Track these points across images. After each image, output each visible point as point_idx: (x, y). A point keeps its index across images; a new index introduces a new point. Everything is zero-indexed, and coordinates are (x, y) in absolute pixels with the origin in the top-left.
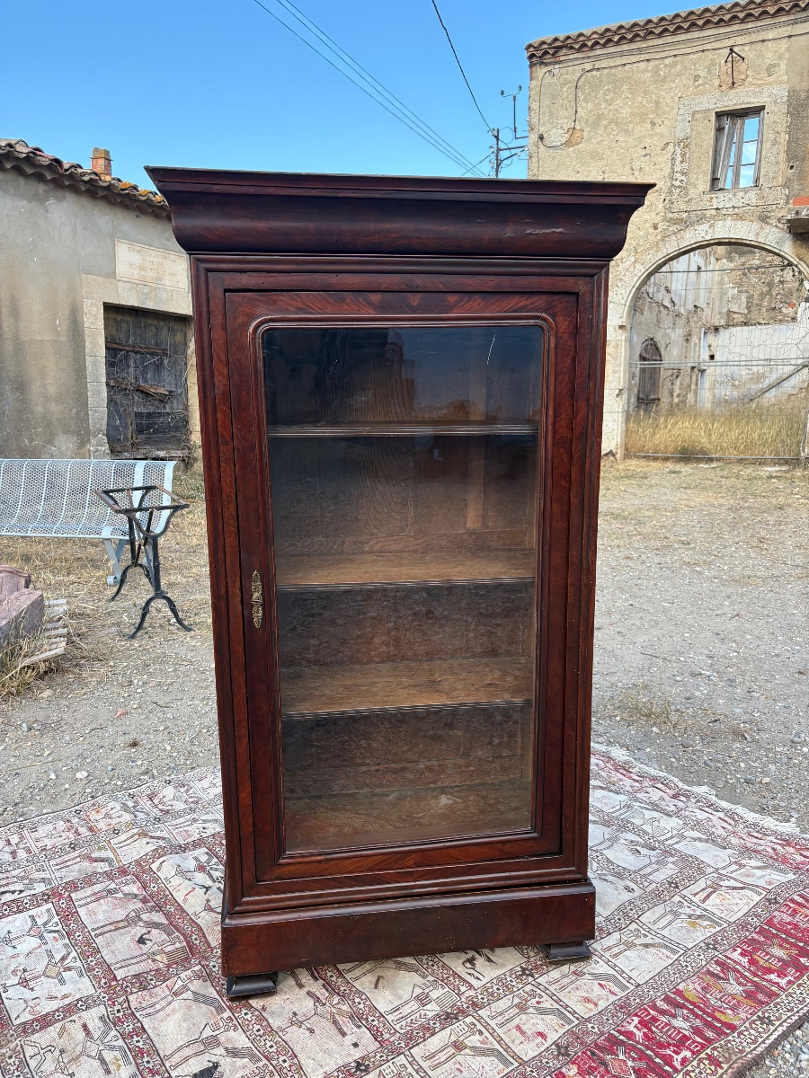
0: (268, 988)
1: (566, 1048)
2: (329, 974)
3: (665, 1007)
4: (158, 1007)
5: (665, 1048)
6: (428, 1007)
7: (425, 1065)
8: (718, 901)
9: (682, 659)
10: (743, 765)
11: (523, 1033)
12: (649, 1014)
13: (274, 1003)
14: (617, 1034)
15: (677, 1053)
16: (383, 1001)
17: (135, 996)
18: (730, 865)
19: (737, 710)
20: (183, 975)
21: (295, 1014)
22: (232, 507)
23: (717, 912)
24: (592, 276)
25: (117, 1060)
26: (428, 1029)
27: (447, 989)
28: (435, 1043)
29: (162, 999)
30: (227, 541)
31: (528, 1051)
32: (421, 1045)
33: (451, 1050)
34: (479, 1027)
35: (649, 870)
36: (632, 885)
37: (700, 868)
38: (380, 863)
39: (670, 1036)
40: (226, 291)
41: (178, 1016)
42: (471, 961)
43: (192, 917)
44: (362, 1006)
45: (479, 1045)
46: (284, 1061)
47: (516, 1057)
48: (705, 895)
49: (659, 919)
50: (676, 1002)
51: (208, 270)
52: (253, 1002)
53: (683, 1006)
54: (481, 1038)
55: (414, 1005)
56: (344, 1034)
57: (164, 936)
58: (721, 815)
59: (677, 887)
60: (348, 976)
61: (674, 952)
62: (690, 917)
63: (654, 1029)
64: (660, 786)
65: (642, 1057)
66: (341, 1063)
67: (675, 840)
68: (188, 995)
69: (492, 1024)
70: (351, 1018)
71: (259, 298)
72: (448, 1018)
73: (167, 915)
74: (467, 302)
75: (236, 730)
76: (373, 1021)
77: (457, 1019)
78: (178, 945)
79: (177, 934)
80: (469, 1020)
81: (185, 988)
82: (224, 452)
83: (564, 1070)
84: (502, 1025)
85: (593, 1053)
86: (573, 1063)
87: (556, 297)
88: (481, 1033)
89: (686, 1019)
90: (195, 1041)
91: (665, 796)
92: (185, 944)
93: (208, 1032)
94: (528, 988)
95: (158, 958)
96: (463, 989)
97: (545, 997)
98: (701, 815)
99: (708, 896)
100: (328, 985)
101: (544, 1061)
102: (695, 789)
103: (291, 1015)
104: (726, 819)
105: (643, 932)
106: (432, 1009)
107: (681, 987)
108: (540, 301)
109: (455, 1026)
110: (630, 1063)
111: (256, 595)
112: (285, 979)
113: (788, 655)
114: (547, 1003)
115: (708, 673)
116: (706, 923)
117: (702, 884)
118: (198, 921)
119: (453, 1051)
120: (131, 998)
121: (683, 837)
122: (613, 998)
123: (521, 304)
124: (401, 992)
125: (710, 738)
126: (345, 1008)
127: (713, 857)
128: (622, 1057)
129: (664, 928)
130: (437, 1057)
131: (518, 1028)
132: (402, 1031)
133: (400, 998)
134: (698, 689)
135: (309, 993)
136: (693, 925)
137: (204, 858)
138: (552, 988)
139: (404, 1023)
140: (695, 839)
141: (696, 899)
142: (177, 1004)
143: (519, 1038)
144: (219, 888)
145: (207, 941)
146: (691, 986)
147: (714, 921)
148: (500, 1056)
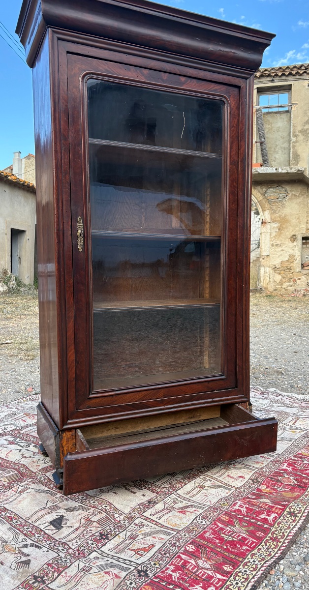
1: (256, 479)
4: (11, 499)
5: (305, 471)
6: (176, 477)
7: (187, 496)
8: (301, 423)
10: (286, 382)
11: (232, 478)
12: (290, 462)
14: (278, 471)
16: (150, 478)
18: (299, 412)
19: (274, 365)
20: (22, 484)
22: (67, 177)
23: (302, 427)
24: (247, 79)
26: (181, 483)
28: (188, 487)
29: (12, 496)
30: (64, 197)
31: (239, 483)
32: (181, 489)
34: (208, 478)
37: (287, 414)
38: (146, 396)
39: (305, 467)
40: (68, 52)
41: (28, 500)
43: (16, 462)
44: (139, 482)
45: (211, 485)
46: (106, 507)
47: (234, 487)
48: (294, 422)
50: (301, 457)
53: (304, 458)
54: (211, 482)
55: (167, 477)
56: (135, 493)
57: (0, 472)
58: (287, 397)
59: (279, 421)
61: (290, 441)
62: (291, 429)
63: (296, 466)
64: (253, 390)
65: (296, 475)
66: (139, 503)
67: (270, 407)
68: (31, 490)
69: (215, 476)
71: (86, 60)
72: (190, 478)
74: (190, 82)
75: (67, 312)
76: (148, 486)
77: (194, 478)
78: (12, 473)
80: (202, 477)
81: (27, 488)
82: (64, 145)
83: (259, 488)
84: (220, 476)
85: (272, 478)
86: (263, 484)
88: (210, 481)
90: (44, 509)
91: (256, 394)
92: (16, 472)
93: (49, 504)
95: (2, 480)
98: (277, 398)
99: (295, 422)
101: (248, 486)
104: (289, 398)
106: (178, 477)
107: (300, 452)
108: (223, 88)
109: (195, 480)
110: (292, 478)
111: (79, 232)
113: (286, 348)
114: (239, 465)
116: (299, 431)
117: (290, 418)
118: (21, 463)
119: (199, 489)
121: (272, 406)
122: (270, 460)
123: (215, 88)
126: (130, 483)
127: (290, 410)
128: (286, 476)
129: (280, 435)
130: (192, 493)
131: (229, 476)
132: (167, 487)
136: (294, 432)
137: (11, 439)
139: (165, 484)
140: (279, 406)
141: (290, 424)
142: (24, 495)
143: (231, 480)
144: (27, 450)
145: (29, 470)
146: (304, 451)
147: (303, 430)
148: (224, 487)
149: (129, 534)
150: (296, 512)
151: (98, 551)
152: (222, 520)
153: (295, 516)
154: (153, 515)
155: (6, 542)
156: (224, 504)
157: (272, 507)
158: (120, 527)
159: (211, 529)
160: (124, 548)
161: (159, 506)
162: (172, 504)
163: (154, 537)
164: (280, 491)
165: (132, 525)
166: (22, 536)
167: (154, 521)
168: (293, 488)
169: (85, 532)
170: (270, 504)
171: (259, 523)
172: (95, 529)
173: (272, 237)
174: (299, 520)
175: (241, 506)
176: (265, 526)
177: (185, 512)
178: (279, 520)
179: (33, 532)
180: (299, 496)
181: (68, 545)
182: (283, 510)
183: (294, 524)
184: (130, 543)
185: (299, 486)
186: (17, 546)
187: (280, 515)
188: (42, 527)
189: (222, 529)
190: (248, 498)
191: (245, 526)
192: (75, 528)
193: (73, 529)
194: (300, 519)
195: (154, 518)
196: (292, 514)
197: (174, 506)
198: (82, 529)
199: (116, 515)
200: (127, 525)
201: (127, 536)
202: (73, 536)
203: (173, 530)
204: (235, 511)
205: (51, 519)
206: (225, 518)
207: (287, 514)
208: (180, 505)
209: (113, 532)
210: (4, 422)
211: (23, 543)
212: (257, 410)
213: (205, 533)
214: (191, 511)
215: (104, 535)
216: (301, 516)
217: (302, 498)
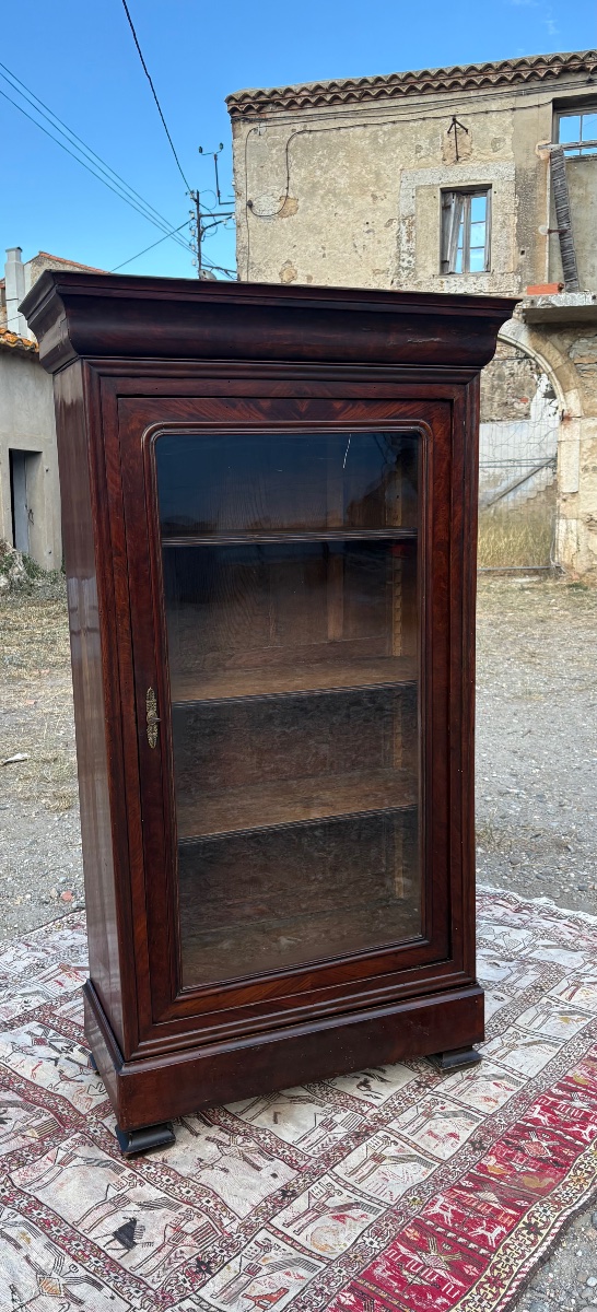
0: (167, 1139)
1: (480, 1142)
2: (222, 1119)
3: (560, 1093)
4: (46, 1180)
5: (571, 1126)
6: (335, 1130)
7: (351, 1180)
8: (583, 997)
9: (486, 779)
10: (572, 875)
11: (436, 1137)
12: (548, 1100)
13: (174, 1154)
14: (522, 1123)
15: (584, 1129)
16: (288, 1133)
17: (17, 1173)
18: (585, 964)
19: (555, 825)
20: (63, 1145)
21: (201, 1160)
22: (126, 621)
23: (585, 1006)
24: (466, 384)
25: (24, 1234)
26: (343, 1148)
27: (349, 1112)
28: (354, 1159)
29: (48, 1171)
30: (121, 657)
31: (446, 1151)
32: (342, 1163)
33: (372, 1163)
34: (393, 1138)
35: (512, 979)
36: (498, 994)
37: (559, 970)
38: (278, 988)
39: (573, 1116)
40: (119, 396)
41: (75, 1183)
42: (365, 1083)
43: (50, 1090)
44: (268, 1141)
45: (396, 1154)
46: (208, 1202)
47: (438, 1159)
48: (570, 993)
49: (533, 1020)
50: (569, 1087)
51: (101, 375)
52: (151, 1157)
53: (576, 1090)
54: (398, 1148)
55: (320, 1132)
56: (258, 1169)
57: (24, 1113)
58: (566, 922)
59: (543, 990)
60: (243, 1118)
61: (556, 1045)
62: (561, 1013)
63: (557, 1112)
64: (501, 902)
65: (553, 1137)
66: (266, 1194)
67: (529, 949)
68: (78, 1161)
69: (405, 1133)
70: (261, 1153)
71: (152, 403)
72: (360, 1136)
73: (19, 1092)
74: (352, 408)
75: (131, 860)
76: (284, 1152)
77: (368, 1135)
78: (44, 1118)
79: (38, 1108)
80: (380, 1134)
81: (72, 1157)
82: (117, 566)
83: (483, 1162)
84: (414, 1133)
85: (508, 1142)
86: (490, 1154)
87: (432, 404)
88: (396, 1143)
89: (582, 1100)
90: (103, 1202)
91: (508, 911)
92: (52, 1116)
93: (112, 1193)
94: (428, 1098)
95: (28, 1133)
96: (365, 1109)
97: (448, 1103)
98: (547, 924)
99: (573, 994)
100: (225, 1128)
101: (463, 1157)
102: (536, 901)
103: (197, 1161)
104: (571, 924)
105: (521, 1033)
106: (340, 1132)
107: (570, 1074)
108: (418, 407)
109: (369, 1141)
110: (544, 1144)
111: (151, 713)
112: (178, 1129)
113: (588, 767)
114: (452, 1108)
115: (516, 791)
116: (576, 1017)
117: (564, 984)
118: (58, 1092)
119: (374, 1163)
120: (12, 1176)
121: (535, 947)
122: (510, 1094)
123: (400, 411)
124: (303, 1122)
125: (536, 853)
126: (251, 1145)
127: (568, 960)
128: (535, 1140)
129: (540, 1026)
130: (360, 1171)
131: (430, 1133)
132: (317, 1156)
133: (304, 1127)
134: (509, 807)
135: (208, 1139)
136: (566, 1020)
137: (39, 1032)
138: (452, 1094)
139: (315, 1149)
140: (547, 947)
141: (562, 998)
142: (68, 1172)
143: (433, 1142)
144: (68, 1059)
145: (75, 1110)
146: (578, 1072)
147: (584, 1014)
148: (419, 1160)
149: (246, 1262)
150: (541, 1224)
151: (194, 1296)
152: (408, 1239)
153: (537, 1233)
154: (289, 1225)
155: (43, 1273)
156: (414, 1200)
157: (498, 1212)
158: (232, 1247)
159: (387, 1258)
160: (238, 1293)
161: (301, 1203)
162: (324, 1199)
163: (288, 1274)
164: (519, 1173)
165: (252, 1244)
166: (68, 1261)
167: (289, 1238)
168: (544, 1165)
169: (173, 1255)
170: (496, 1206)
171: (472, 1245)
172: (189, 1250)
173: (584, 450)
174: (542, 1243)
175: (444, 1208)
176: (483, 1251)
177: (343, 1216)
178: (508, 1241)
179: (87, 1253)
180: (551, 1187)
181: (145, 1283)
182: (517, 1219)
183: (533, 1249)
184: (248, 1283)
185: (555, 1161)
186: (63, 1281)
187: (510, 1229)
188: (101, 1243)
189: (405, 1259)
190: (461, 1187)
191: (448, 1253)
192: (156, 1246)
193: (152, 1249)
194: (544, 1240)
195: (289, 1231)
196: (533, 1229)
197: (326, 1203)
198: (168, 1248)
199: (226, 1221)
200: (244, 1243)
201: (243, 1268)
202: (153, 1262)
203: (321, 1258)
204: (431, 1218)
205: (114, 1227)
206: (412, 1234)
207: (523, 1228)
208: (337, 1200)
209: (219, 1258)
210: (24, 986)
211: (71, 1275)
212: (503, 959)
213: (374, 1267)
214: (355, 1216)
215: (203, 1263)
216: (548, 1234)
217: (556, 1191)
